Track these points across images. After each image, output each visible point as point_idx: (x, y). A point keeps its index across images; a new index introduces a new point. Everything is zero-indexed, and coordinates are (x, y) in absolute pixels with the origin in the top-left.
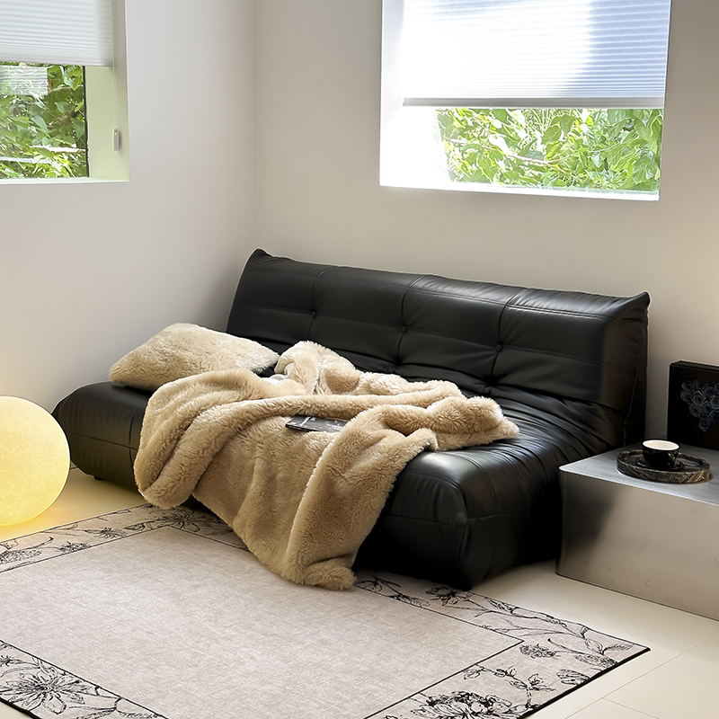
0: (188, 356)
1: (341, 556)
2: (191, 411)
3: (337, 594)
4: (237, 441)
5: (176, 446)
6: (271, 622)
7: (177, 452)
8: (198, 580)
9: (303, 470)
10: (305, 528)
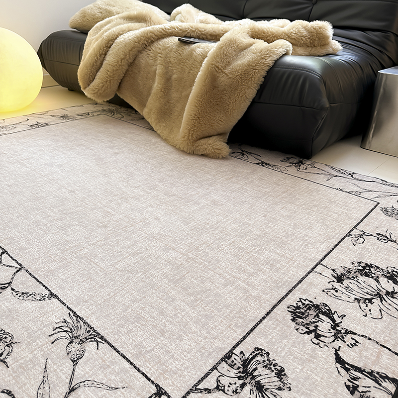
1: (220, 134)
2: (113, 35)
3: (217, 161)
4: (144, 54)
5: (104, 59)
7: (105, 62)
8: (118, 149)
9: (191, 71)
10: (195, 113)
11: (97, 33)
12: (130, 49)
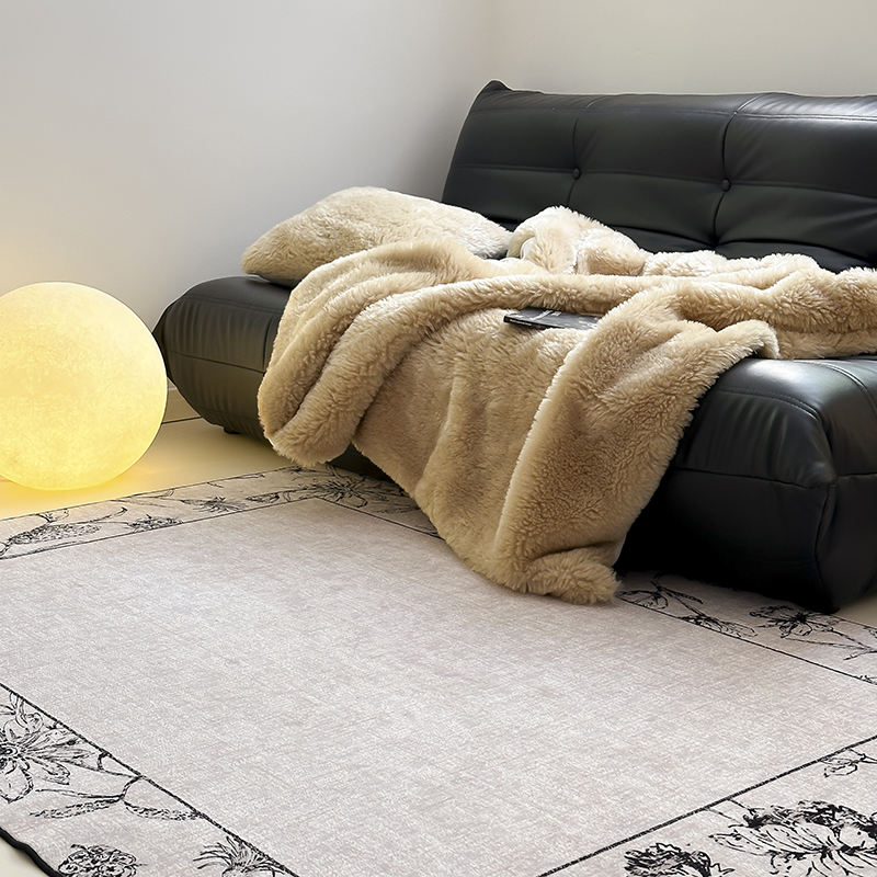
0: (361, 228)
1: (594, 545)
2: (351, 303)
4: (425, 350)
5: (325, 361)
6: (455, 653)
7: (327, 370)
8: (344, 579)
9: (530, 394)
10: (529, 491)
11: (313, 295)
12: (390, 340)
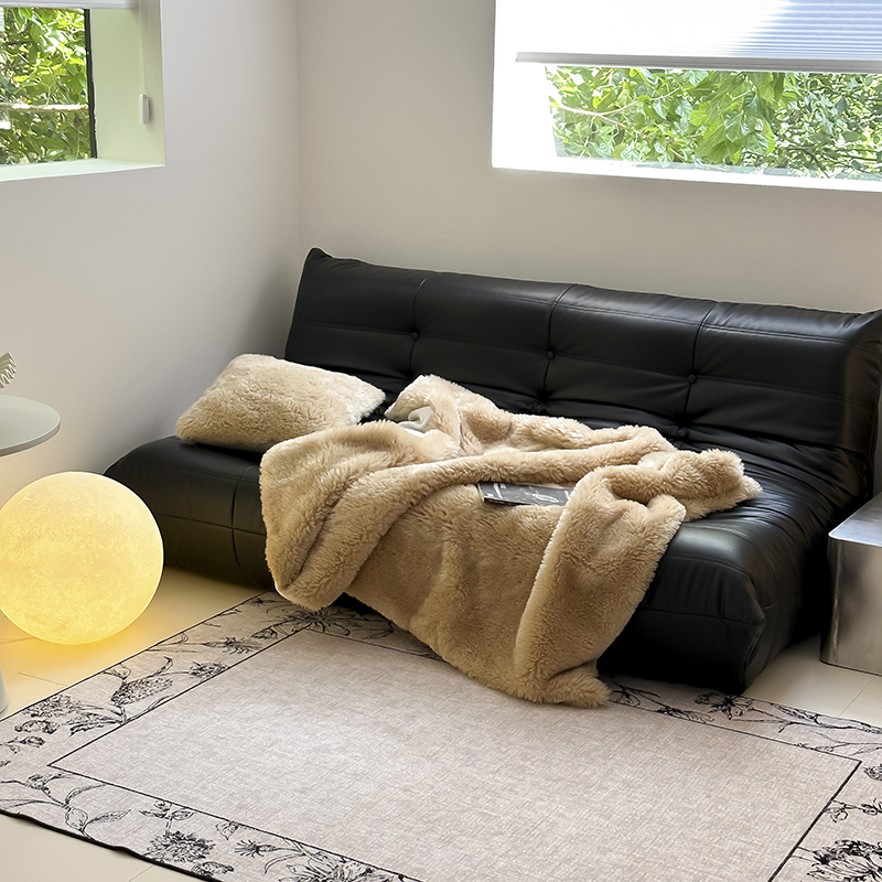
0: (288, 401)
1: (585, 664)
2: (337, 483)
3: (591, 713)
4: (411, 520)
5: (323, 529)
10: (542, 632)
11: (289, 472)
12: (385, 514)
